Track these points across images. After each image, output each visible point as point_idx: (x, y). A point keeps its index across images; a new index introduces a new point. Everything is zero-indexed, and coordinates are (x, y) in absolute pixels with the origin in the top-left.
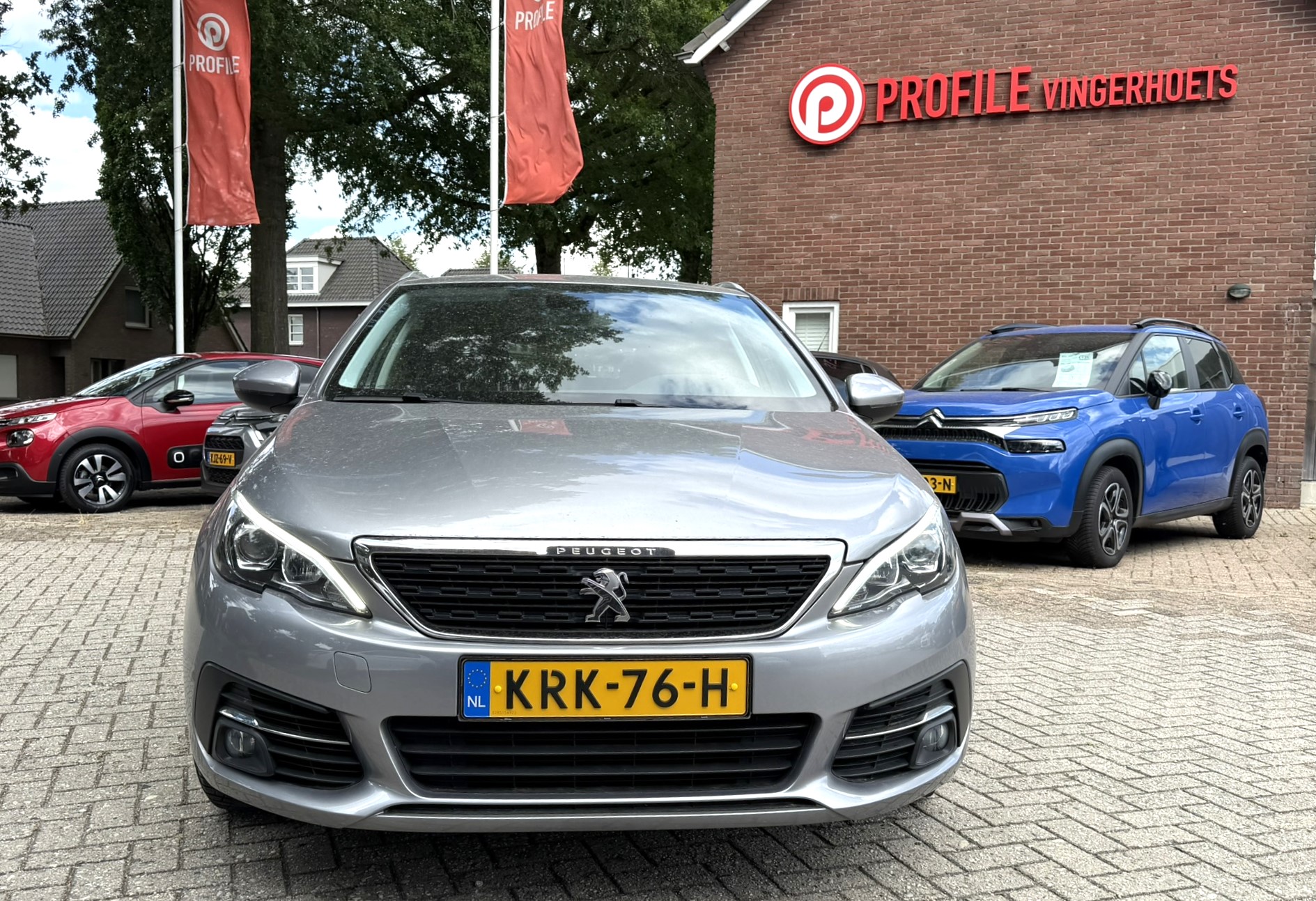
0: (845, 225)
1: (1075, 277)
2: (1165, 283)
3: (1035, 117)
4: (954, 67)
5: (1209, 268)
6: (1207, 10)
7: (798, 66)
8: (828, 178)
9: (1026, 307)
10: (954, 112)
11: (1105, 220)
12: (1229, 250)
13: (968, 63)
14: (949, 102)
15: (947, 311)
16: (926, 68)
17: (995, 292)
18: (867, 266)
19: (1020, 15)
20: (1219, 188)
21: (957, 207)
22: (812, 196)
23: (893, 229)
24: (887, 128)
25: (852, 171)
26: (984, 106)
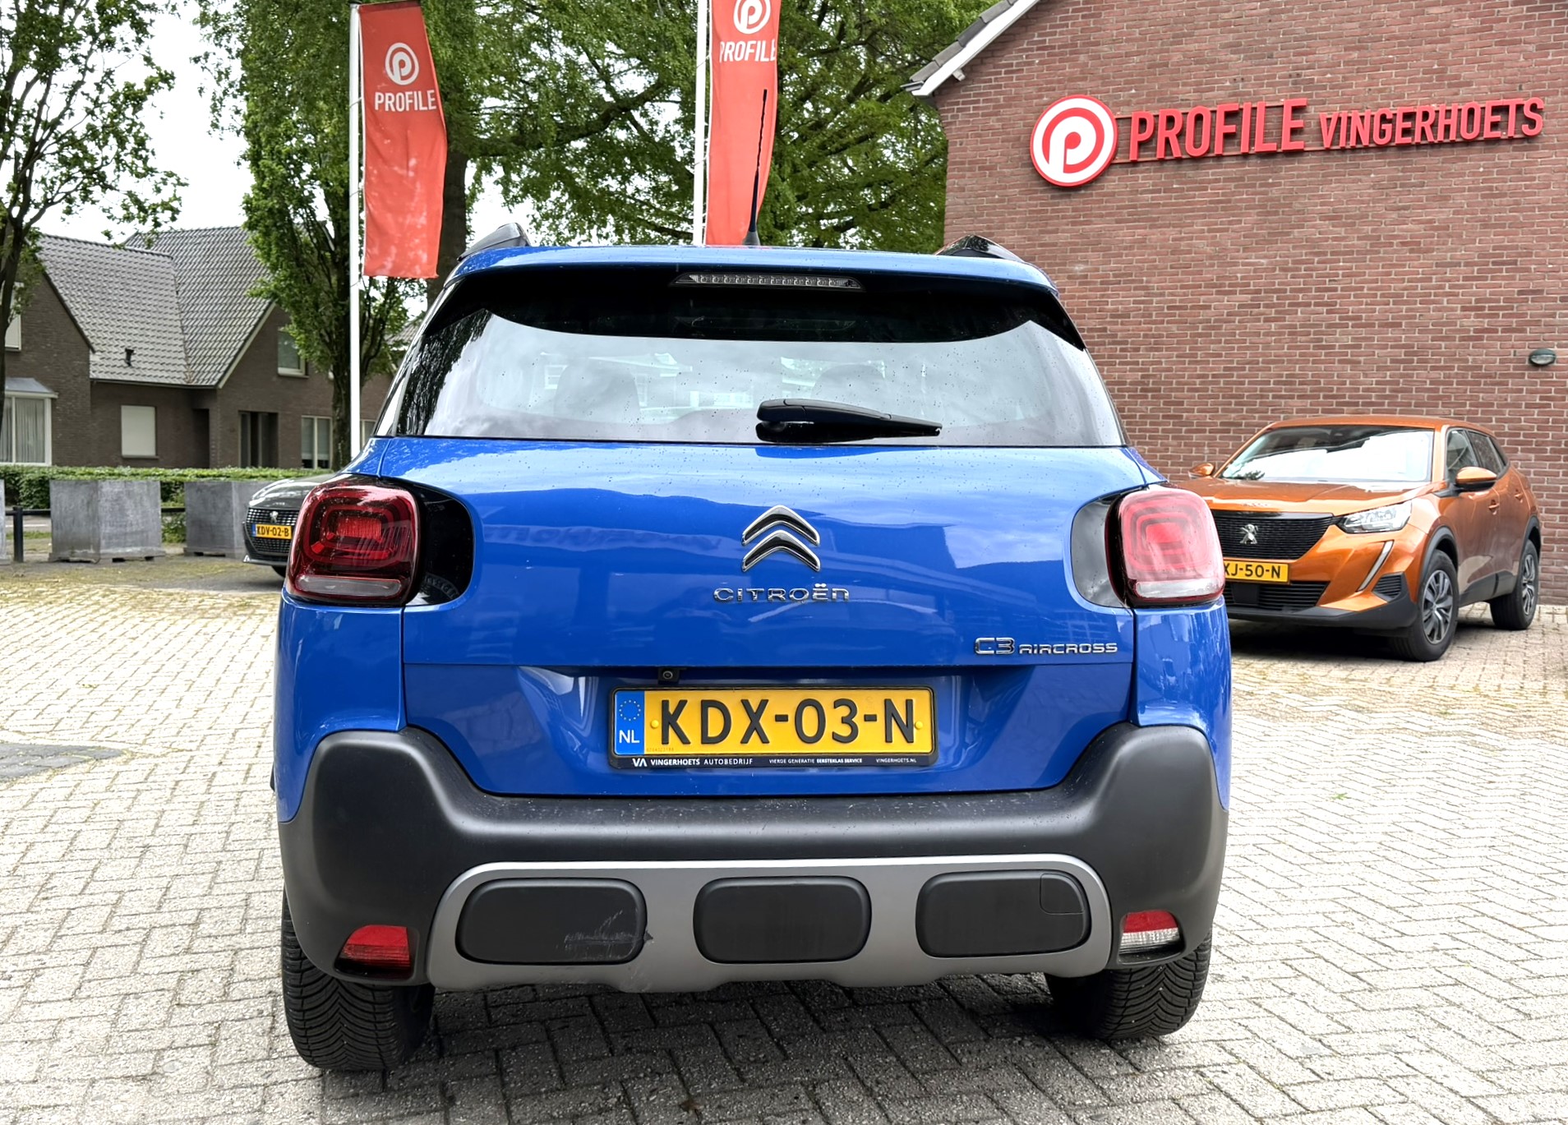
0: (1092, 277)
1: (1354, 339)
2: (1458, 347)
3: (1311, 156)
4: (1219, 99)
5: (1508, 330)
6: (1511, 35)
7: (1041, 97)
8: (1074, 224)
9: (1297, 372)
10: (1218, 150)
11: (1389, 274)
12: (1532, 309)
13: (1235, 95)
14: (1212, 138)
15: (1207, 376)
16: (1186, 100)
17: (1263, 355)
18: (1116, 323)
19: (1296, 40)
20: (1522, 239)
21: (1220, 258)
22: (1055, 245)
23: (1147, 282)
24: (1141, 168)
25: (1102, 216)
26: (1251, 143)
